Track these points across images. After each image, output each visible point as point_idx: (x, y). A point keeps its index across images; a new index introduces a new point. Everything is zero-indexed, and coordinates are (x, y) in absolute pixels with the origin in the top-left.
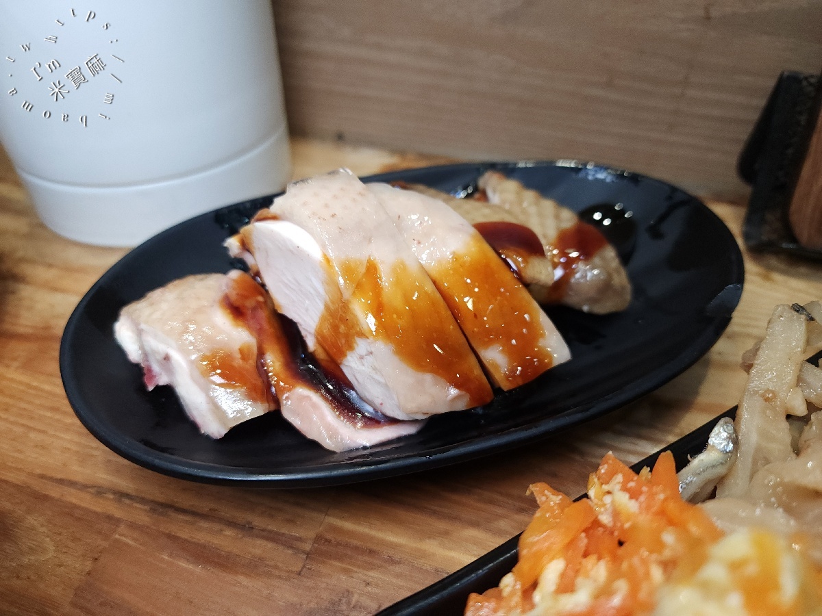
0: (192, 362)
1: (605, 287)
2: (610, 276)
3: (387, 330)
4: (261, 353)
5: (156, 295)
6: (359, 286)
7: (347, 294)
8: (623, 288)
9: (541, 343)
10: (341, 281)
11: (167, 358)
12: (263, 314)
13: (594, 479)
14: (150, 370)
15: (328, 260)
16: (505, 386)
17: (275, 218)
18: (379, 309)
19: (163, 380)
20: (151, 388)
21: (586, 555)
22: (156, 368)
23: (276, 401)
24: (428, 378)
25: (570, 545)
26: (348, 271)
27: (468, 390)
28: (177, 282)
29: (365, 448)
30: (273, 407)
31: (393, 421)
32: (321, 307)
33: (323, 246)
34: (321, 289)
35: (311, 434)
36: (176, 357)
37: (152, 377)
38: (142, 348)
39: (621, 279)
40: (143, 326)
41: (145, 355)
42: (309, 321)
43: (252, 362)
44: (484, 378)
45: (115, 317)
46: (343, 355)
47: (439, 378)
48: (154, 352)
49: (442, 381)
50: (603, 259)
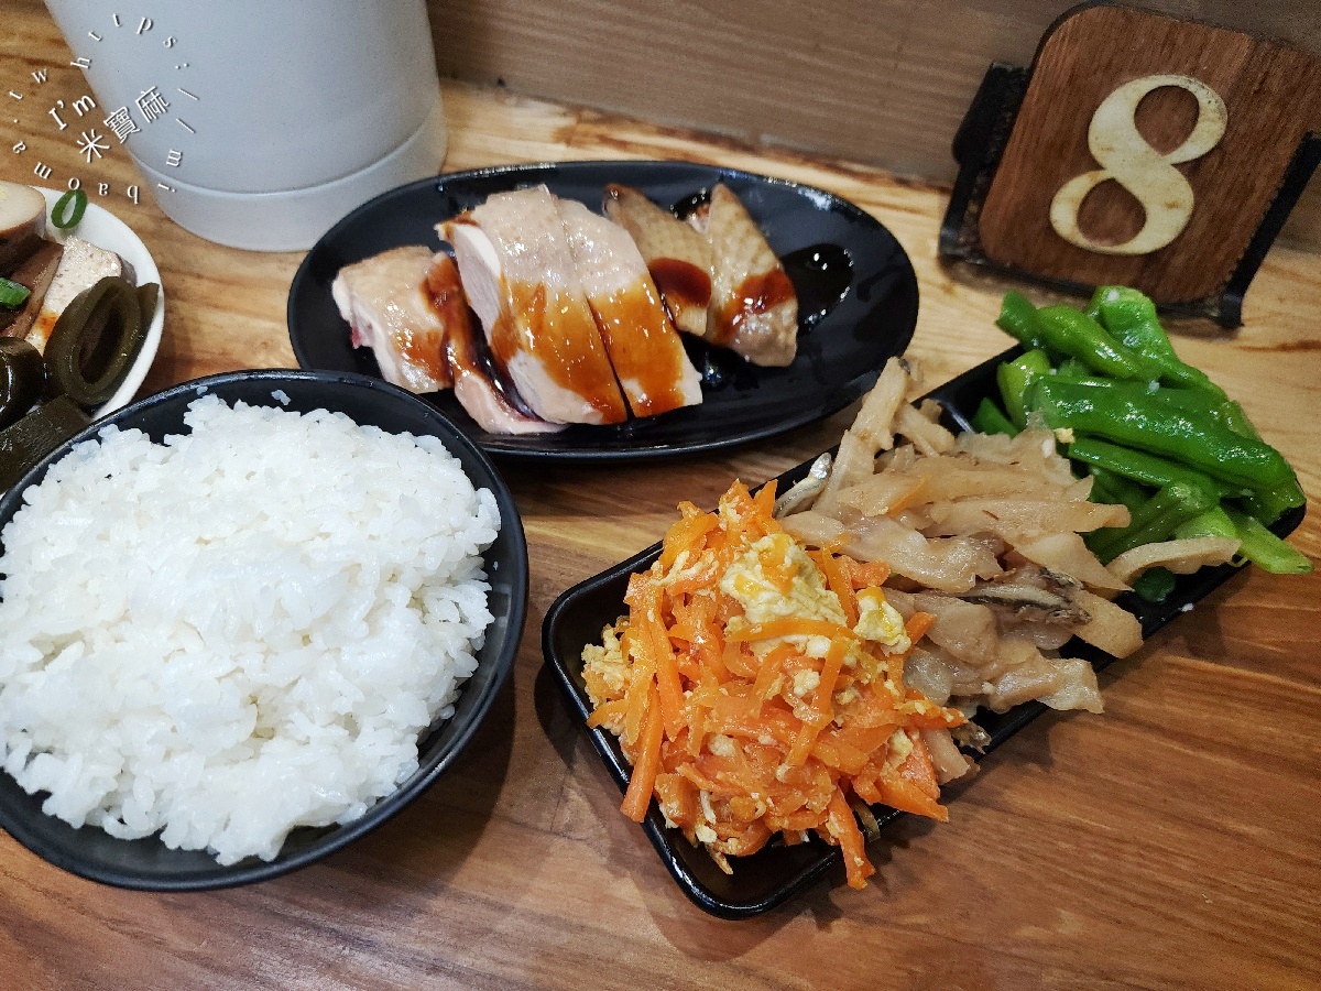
0: (389, 337)
1: (769, 343)
2: (776, 332)
3: (542, 350)
4: (446, 339)
5: (369, 263)
6: (525, 306)
7: (514, 312)
8: (787, 346)
9: (678, 384)
10: (511, 300)
11: (370, 327)
12: (455, 303)
13: (724, 498)
14: (357, 332)
15: (504, 279)
16: (637, 413)
17: (474, 223)
18: (538, 329)
19: (366, 343)
20: (356, 347)
21: (706, 547)
22: (362, 331)
23: (453, 382)
24: (569, 394)
25: (695, 542)
26: (518, 291)
27: (603, 410)
28: (388, 254)
29: (512, 435)
30: (448, 385)
31: (539, 419)
32: (497, 314)
33: (503, 266)
34: (497, 300)
35: (474, 414)
36: (377, 328)
37: (358, 338)
38: (352, 310)
39: (789, 337)
40: (355, 293)
41: (354, 317)
42: (489, 321)
43: (437, 346)
44: (622, 403)
45: (334, 276)
46: (509, 358)
47: (579, 396)
48: (361, 318)
49: (581, 399)
50: (777, 314)
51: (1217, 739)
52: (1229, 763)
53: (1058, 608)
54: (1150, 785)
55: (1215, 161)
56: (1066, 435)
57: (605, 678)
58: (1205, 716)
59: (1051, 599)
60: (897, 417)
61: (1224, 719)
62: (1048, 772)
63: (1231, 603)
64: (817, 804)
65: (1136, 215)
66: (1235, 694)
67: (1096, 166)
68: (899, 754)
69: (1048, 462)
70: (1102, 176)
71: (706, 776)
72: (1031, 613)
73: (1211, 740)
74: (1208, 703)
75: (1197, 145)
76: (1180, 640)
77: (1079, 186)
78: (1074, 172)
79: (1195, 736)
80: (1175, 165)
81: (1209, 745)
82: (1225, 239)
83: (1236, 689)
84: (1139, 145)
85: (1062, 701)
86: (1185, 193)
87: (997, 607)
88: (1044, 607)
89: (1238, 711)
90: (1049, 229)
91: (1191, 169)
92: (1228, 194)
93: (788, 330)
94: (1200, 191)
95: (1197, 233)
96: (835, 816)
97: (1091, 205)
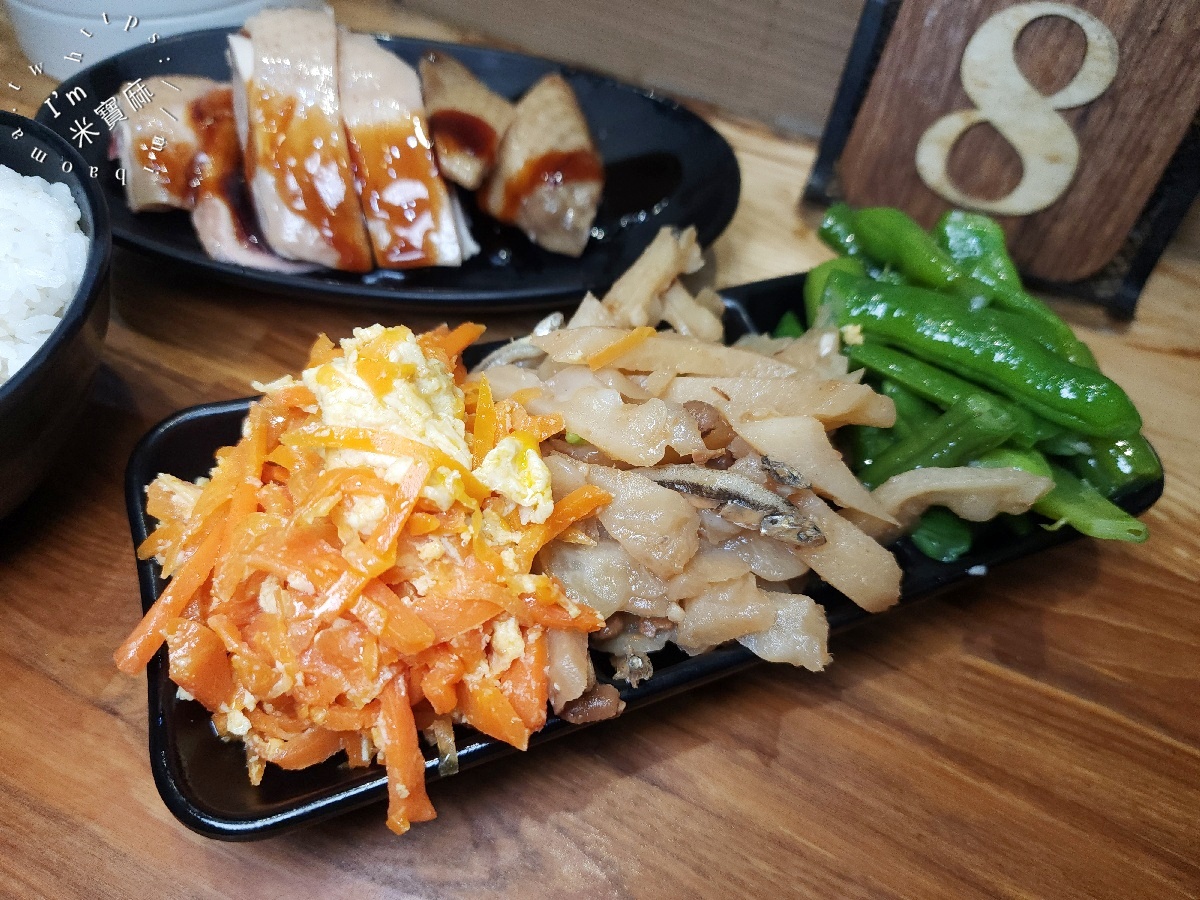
2: (565, 209)
8: (577, 230)
12: (224, 129)
14: (116, 143)
15: (251, 84)
16: (381, 262)
17: (248, 36)
19: (120, 154)
20: (111, 159)
22: (119, 142)
30: (186, 204)
31: (271, 251)
32: (247, 130)
34: (246, 111)
35: (202, 235)
37: (115, 150)
39: (582, 220)
44: (366, 248)
50: (571, 192)
51: (1010, 771)
52: (1023, 806)
53: (775, 511)
54: (906, 812)
55: (1104, 111)
56: (853, 334)
57: (174, 498)
58: (1002, 738)
59: (768, 498)
60: (661, 295)
61: (1025, 747)
62: (767, 765)
63: (1064, 609)
64: (361, 691)
65: (1012, 166)
66: (1050, 720)
67: (969, 104)
68: (501, 654)
69: (823, 361)
70: (977, 116)
71: (244, 638)
72: (740, 512)
73: (1004, 772)
74: (1006, 723)
75: (1084, 89)
76: (987, 640)
77: (951, 126)
78: (946, 109)
79: (978, 760)
80: (1060, 111)
81: (999, 776)
82: (1114, 207)
83: (1051, 714)
84: (1018, 83)
85: (772, 649)
86: (1068, 145)
87: (696, 501)
88: (755, 506)
89: (1047, 741)
90: (916, 178)
91: (1079, 117)
92: (1120, 152)
93: (580, 212)
94: (1088, 145)
95: (1082, 196)
96: (384, 717)
97: (962, 153)
